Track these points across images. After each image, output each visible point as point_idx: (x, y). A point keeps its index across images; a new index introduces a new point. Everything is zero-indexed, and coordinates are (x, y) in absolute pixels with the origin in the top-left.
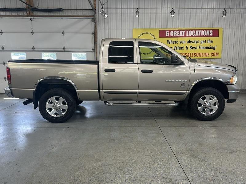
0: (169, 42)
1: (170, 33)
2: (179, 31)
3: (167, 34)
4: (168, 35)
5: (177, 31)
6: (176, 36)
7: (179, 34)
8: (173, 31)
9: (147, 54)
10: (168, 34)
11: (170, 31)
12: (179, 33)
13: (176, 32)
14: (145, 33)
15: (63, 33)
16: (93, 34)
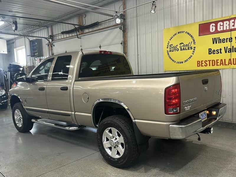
0: (215, 41)
1: (216, 27)
2: (233, 21)
3: (212, 28)
4: (214, 30)
5: (229, 20)
6: (228, 28)
7: (233, 26)
8: (223, 21)
9: (182, 62)
10: (214, 28)
11: (216, 23)
12: (233, 24)
13: (228, 22)
14: (179, 33)
15: (100, 47)
16: (121, 44)
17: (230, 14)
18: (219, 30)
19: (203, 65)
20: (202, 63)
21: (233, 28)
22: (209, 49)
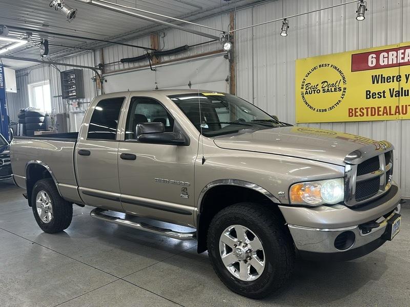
0: (375, 79)
1: (378, 59)
2: (403, 51)
3: (372, 61)
4: (374, 64)
5: (396, 50)
6: (395, 62)
7: (403, 58)
8: (387, 51)
9: (326, 110)
10: (374, 60)
11: (378, 53)
12: (403, 56)
13: (395, 53)
14: (320, 66)
15: (190, 85)
16: (227, 80)
17: (398, 42)
18: (381, 63)
19: (357, 114)
20: (356, 112)
21: (402, 61)
22: (367, 91)
